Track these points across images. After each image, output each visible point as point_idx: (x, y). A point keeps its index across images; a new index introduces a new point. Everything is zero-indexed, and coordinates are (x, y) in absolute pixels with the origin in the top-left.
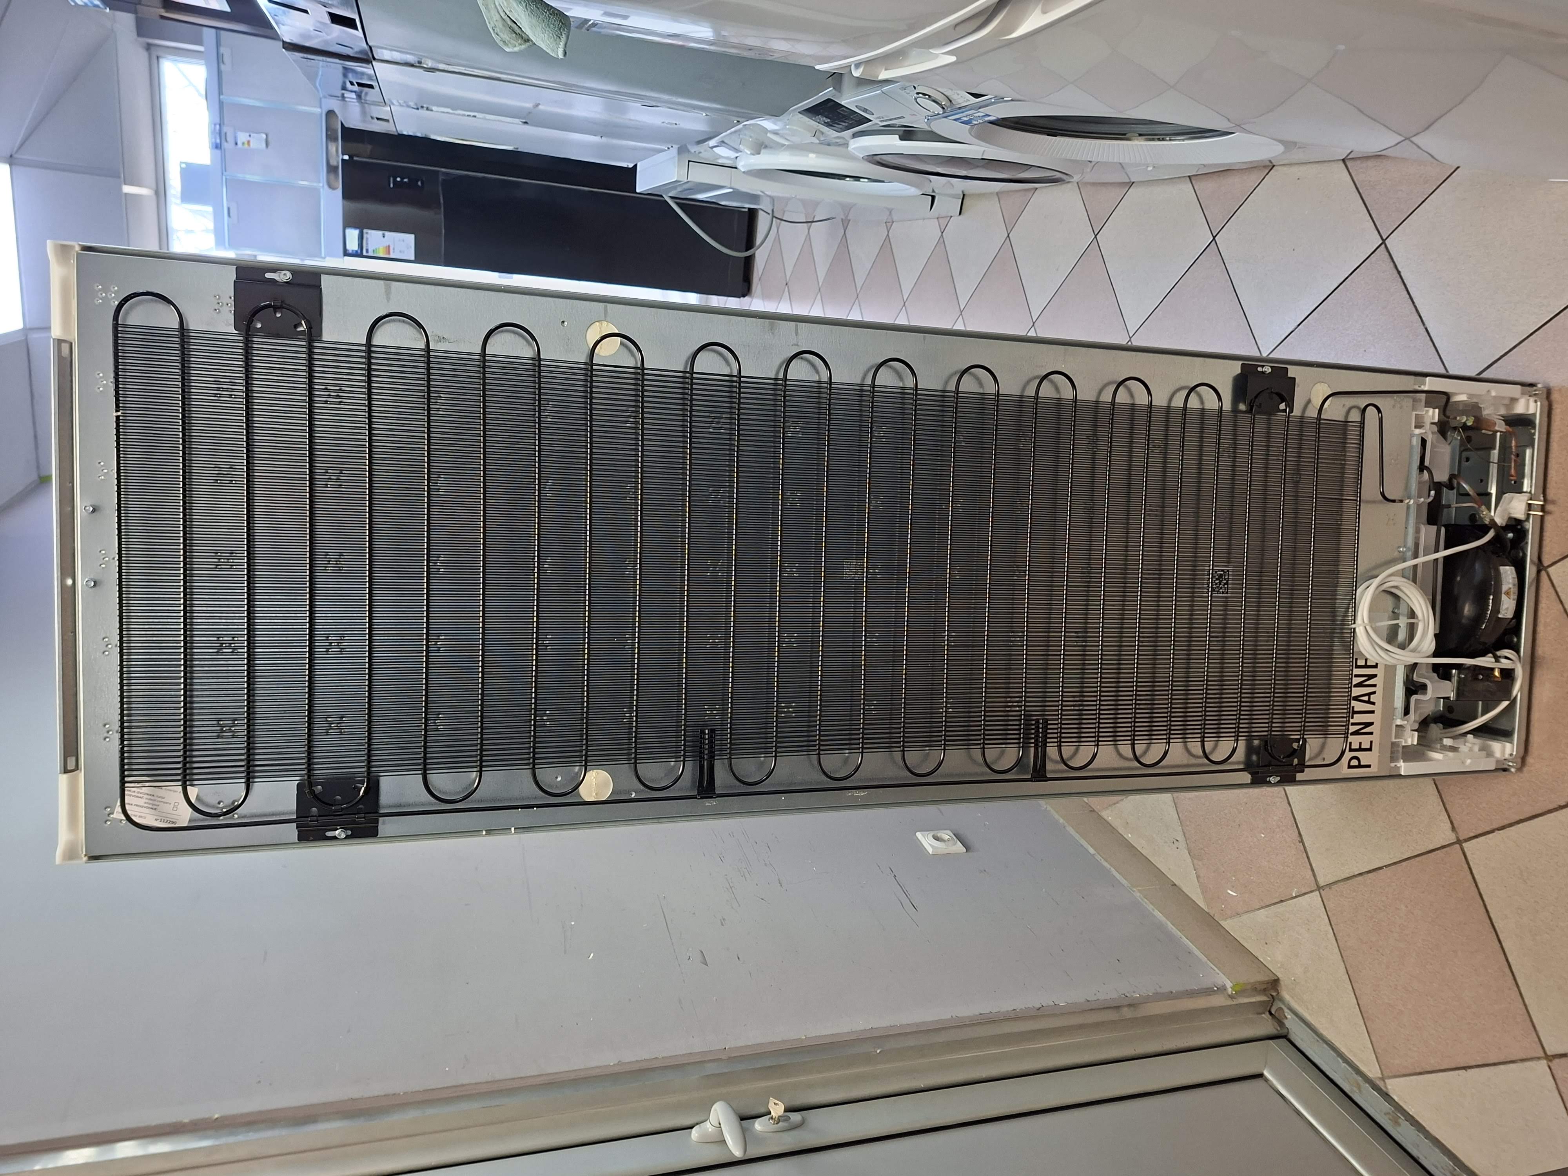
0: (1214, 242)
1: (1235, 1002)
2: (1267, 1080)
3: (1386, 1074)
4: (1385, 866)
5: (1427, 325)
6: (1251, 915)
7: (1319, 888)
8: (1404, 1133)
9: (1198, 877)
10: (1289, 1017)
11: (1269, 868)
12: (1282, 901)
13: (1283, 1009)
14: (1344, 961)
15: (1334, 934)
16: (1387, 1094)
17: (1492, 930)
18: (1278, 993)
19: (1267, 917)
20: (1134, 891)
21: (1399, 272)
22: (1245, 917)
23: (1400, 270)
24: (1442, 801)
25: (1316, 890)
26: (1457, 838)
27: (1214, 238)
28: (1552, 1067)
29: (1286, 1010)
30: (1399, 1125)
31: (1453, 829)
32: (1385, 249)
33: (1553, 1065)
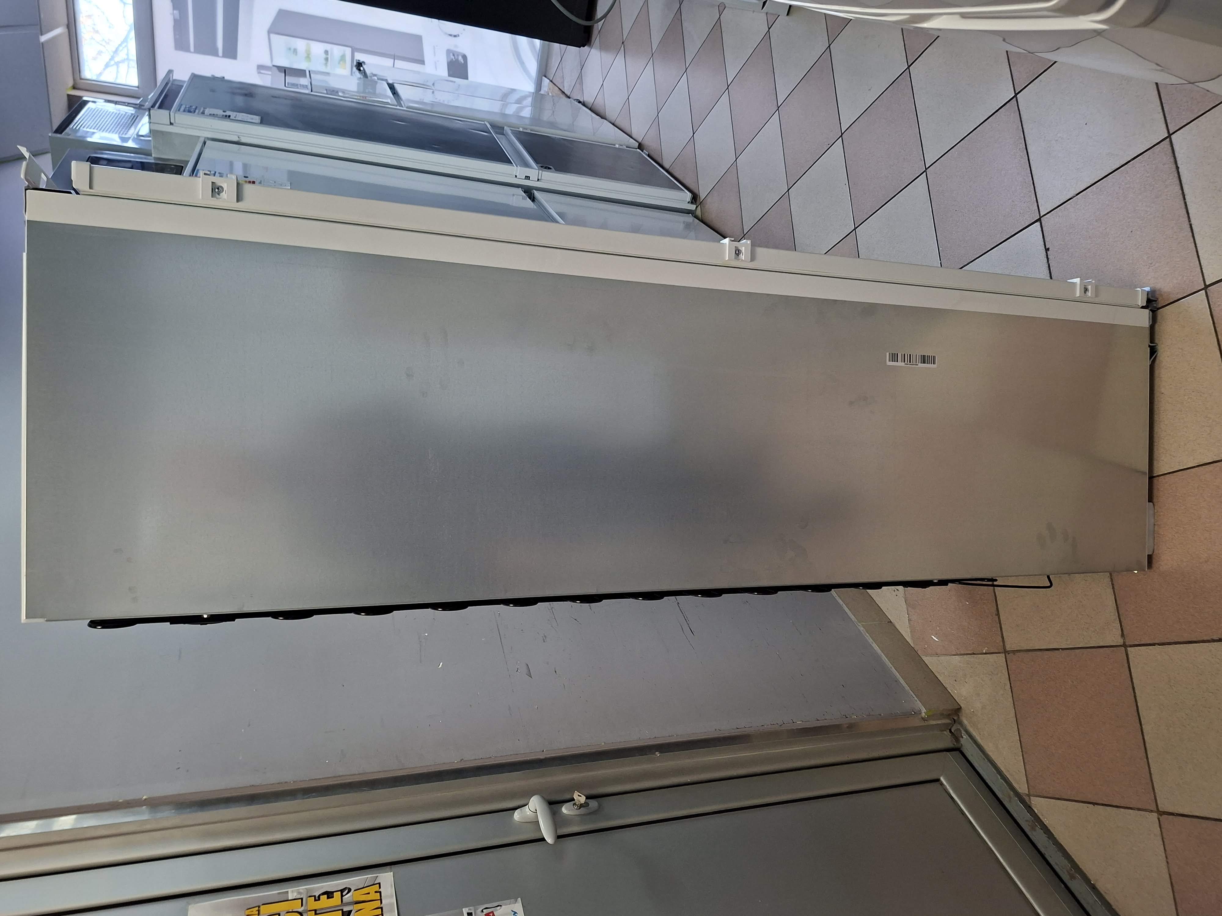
0: (1015, 99)
1: (926, 723)
2: (942, 784)
3: (1031, 793)
4: (1061, 649)
5: (1193, 222)
6: (948, 658)
7: (1006, 652)
8: (1038, 837)
9: (909, 620)
10: (964, 737)
11: (968, 628)
12: (974, 654)
13: (960, 731)
14: (1015, 708)
15: (1011, 686)
16: (1030, 807)
17: (1136, 714)
18: (959, 717)
19: (960, 663)
20: (859, 626)
21: (1177, 168)
22: (942, 658)
23: (1179, 165)
24: (1118, 613)
25: (1002, 653)
26: (1124, 642)
27: (1016, 94)
28: (1160, 819)
29: (963, 732)
30: (1035, 830)
31: (1123, 635)
32: (1169, 143)
33: (1162, 818)
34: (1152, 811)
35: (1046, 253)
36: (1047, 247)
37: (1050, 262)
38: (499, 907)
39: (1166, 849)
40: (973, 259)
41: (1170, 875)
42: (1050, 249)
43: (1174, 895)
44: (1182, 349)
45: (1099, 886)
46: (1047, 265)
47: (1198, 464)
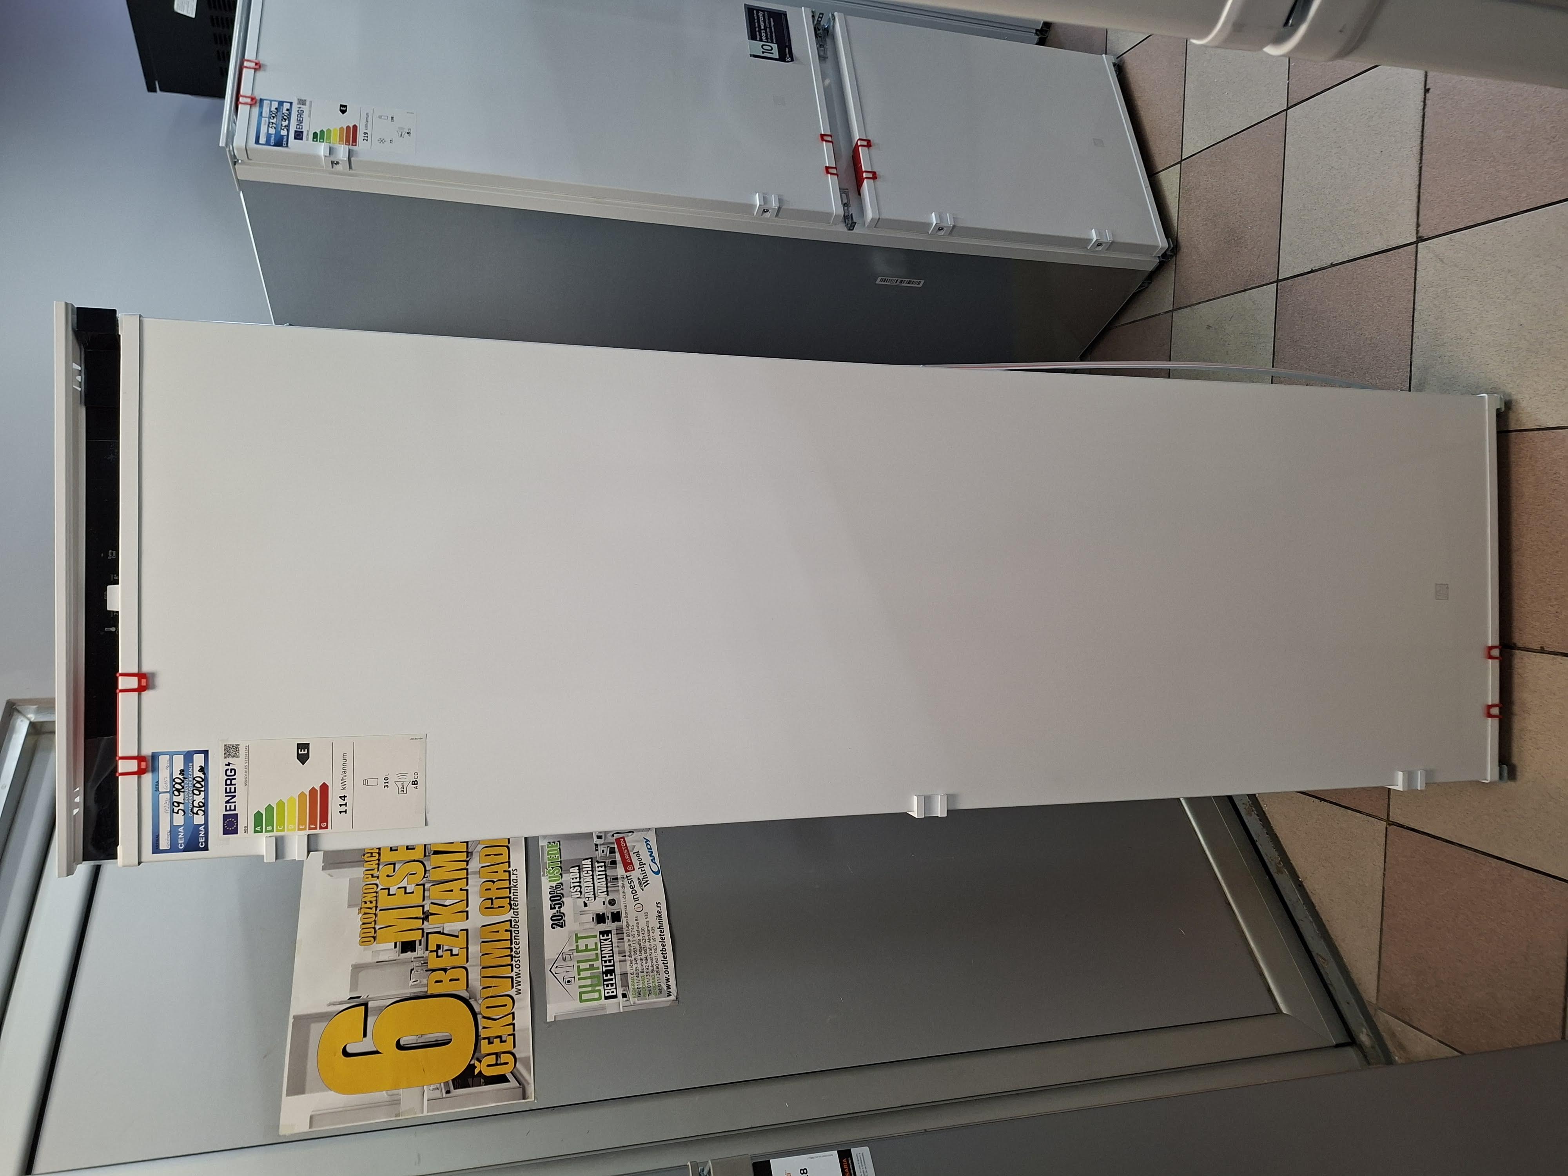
33: (1390, 828)
34: (1381, 819)
35: (1425, 95)
36: (1427, 87)
37: (1426, 110)
38: (631, 833)
39: (1387, 860)
40: (1330, 86)
41: (1383, 888)
42: (1431, 91)
43: (1382, 909)
44: (1560, 268)
45: (1308, 885)
46: (1421, 114)
47: (1538, 427)
